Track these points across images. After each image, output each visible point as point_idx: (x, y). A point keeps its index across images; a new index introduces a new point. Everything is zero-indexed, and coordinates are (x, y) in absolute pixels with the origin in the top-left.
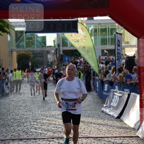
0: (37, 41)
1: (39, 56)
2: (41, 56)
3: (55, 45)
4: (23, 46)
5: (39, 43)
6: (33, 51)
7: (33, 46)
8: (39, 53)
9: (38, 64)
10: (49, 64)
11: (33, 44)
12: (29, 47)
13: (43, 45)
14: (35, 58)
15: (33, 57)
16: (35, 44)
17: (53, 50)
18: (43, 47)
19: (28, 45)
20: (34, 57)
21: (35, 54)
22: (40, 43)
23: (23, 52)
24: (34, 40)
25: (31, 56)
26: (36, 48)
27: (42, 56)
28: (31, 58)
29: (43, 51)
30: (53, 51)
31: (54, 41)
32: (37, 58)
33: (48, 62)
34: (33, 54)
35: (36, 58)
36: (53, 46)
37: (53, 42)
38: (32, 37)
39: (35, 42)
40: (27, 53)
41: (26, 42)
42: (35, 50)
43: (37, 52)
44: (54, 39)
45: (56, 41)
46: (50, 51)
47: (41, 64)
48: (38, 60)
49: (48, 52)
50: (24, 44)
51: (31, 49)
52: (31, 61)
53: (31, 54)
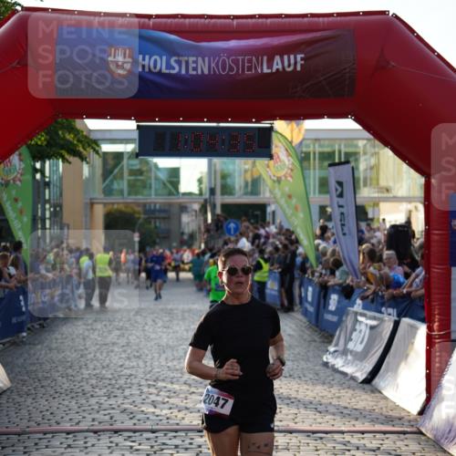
0: (157, 179)
1: (159, 218)
2: (164, 218)
3: (201, 190)
4: (121, 192)
5: (162, 185)
6: (144, 205)
7: (146, 192)
8: (160, 211)
9: (158, 237)
10: (185, 237)
11: (145, 185)
12: (136, 193)
13: (170, 190)
14: (150, 223)
15: (146, 220)
16: (150, 187)
17: (195, 202)
18: (170, 194)
19: (133, 188)
20: (148, 221)
21: (151, 212)
22: (164, 184)
23: (122, 207)
24: (150, 178)
25: (139, 218)
26: (155, 198)
27: (169, 218)
28: (141, 221)
29: (170, 205)
30: (196, 207)
31: (200, 181)
32: (155, 223)
33: (183, 234)
34: (146, 212)
35: (153, 225)
36: (195, 195)
37: (197, 184)
38: (144, 169)
39: (153, 181)
40: (129, 210)
41: (129, 181)
42: (151, 203)
43: (155, 206)
44: (199, 176)
45: (205, 180)
46: (188, 205)
47: (164, 238)
48: (156, 227)
49: (183, 208)
50: (124, 185)
51: (140, 198)
52: (139, 231)
53: (139, 213)
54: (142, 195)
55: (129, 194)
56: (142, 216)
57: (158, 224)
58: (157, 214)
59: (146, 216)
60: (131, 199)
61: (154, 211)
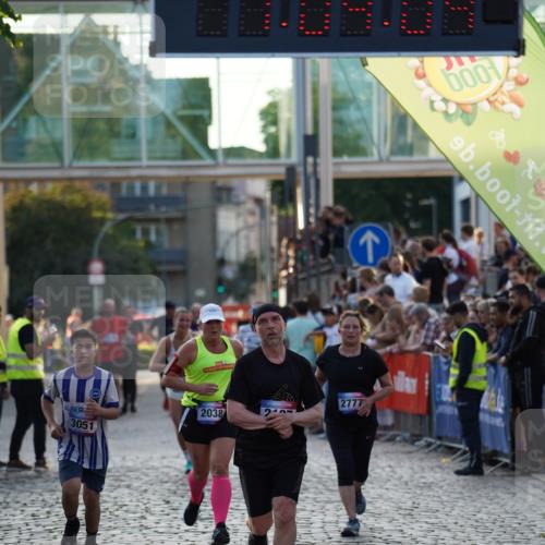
1: (156, 220)
2: (169, 221)
3: (272, 141)
6: (115, 184)
8: (159, 201)
10: (229, 273)
13: (185, 142)
15: (118, 225)
18: (187, 153)
20: (125, 228)
21: (135, 206)
22: (169, 125)
25: (102, 222)
26: (147, 165)
27: (182, 220)
28: (107, 228)
29: (187, 183)
30: (259, 188)
31: (270, 115)
32: (146, 233)
33: (222, 262)
34: (120, 204)
35: (139, 235)
37: (258, 123)
39: (143, 119)
42: (132, 179)
43: (145, 188)
46: (234, 183)
48: (149, 245)
49: (223, 194)
52: (102, 256)
53: (102, 208)
55: (77, 155)
56: (111, 215)
57: (153, 237)
58: (152, 210)
59: (121, 216)
60: (82, 168)
61: (144, 201)
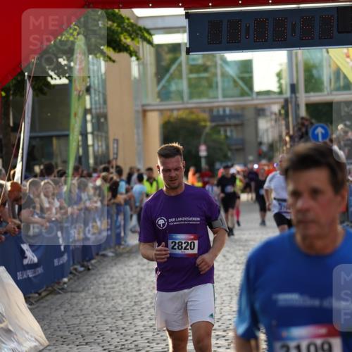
0: (224, 75)
1: (229, 125)
2: (236, 126)
3: (280, 87)
4: (180, 93)
5: (232, 84)
6: (211, 110)
7: (211, 94)
8: (231, 116)
9: (230, 150)
10: (264, 148)
11: (211, 85)
12: (200, 95)
13: (242, 89)
14: (219, 132)
15: (213, 128)
16: (217, 87)
17: (274, 103)
18: (243, 94)
20: (215, 129)
21: (219, 119)
22: (235, 81)
23: (183, 115)
24: (215, 75)
25: (205, 127)
26: (222, 100)
27: (242, 125)
28: (207, 130)
29: (243, 108)
30: (276, 108)
31: (279, 75)
32: (225, 131)
33: (260, 144)
34: (213, 119)
35: (222, 132)
36: (274, 93)
37: (276, 79)
38: (209, 63)
39: (219, 79)
40: (193, 117)
41: (189, 80)
42: (218, 107)
43: (224, 111)
44: (277, 70)
45: (285, 75)
46: (266, 107)
47: (237, 150)
48: (227, 137)
49: (260, 112)
50: (184, 85)
51: (204, 102)
52: (205, 143)
53: (205, 120)
54: (207, 97)
55: (191, 96)
56: (209, 124)
57: (229, 134)
58: (227, 121)
59: (214, 124)
60: (193, 103)
61: (223, 118)
